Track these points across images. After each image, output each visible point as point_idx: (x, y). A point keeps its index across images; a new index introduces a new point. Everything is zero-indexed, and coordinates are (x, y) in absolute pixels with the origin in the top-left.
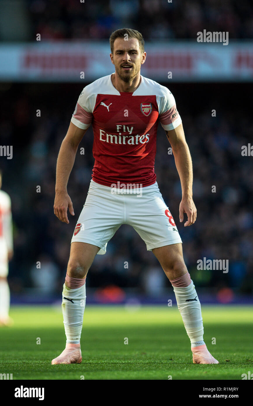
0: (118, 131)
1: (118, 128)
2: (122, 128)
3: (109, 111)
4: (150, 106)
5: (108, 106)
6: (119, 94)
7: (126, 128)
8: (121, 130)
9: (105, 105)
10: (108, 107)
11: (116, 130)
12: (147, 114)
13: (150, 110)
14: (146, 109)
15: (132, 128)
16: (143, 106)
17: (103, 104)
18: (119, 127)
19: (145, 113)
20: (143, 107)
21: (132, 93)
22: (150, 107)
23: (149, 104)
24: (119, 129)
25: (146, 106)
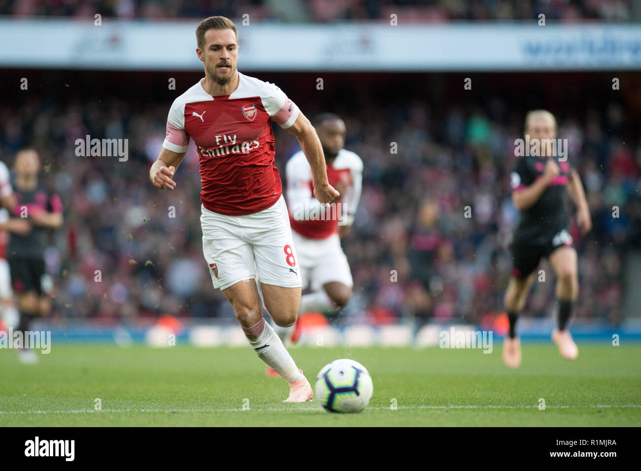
0: (218, 144)
1: (217, 140)
2: (223, 138)
3: (203, 121)
4: (253, 107)
5: (200, 115)
6: (213, 99)
7: (227, 138)
8: (222, 142)
9: (197, 115)
10: (201, 117)
11: (216, 143)
12: (251, 118)
13: (254, 113)
14: (250, 112)
15: (235, 137)
16: (245, 109)
17: (195, 114)
18: (219, 138)
19: (249, 117)
20: (245, 111)
21: (229, 96)
22: (254, 109)
23: (252, 106)
24: (220, 142)
25: (249, 109)
